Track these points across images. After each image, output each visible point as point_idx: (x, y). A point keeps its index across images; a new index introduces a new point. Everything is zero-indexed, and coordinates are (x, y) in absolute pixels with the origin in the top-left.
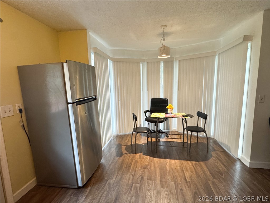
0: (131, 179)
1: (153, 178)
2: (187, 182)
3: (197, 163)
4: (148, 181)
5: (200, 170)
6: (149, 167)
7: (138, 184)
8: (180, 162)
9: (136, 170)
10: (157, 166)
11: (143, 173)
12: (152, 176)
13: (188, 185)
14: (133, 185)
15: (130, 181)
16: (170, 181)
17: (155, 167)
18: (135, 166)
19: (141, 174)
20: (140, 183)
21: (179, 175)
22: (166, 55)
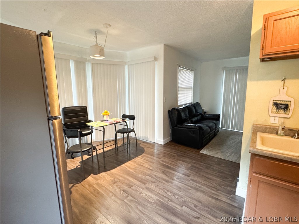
0: (116, 199)
1: (131, 184)
2: (152, 170)
3: (142, 156)
4: (132, 189)
5: (149, 159)
6: (116, 180)
7: (128, 197)
8: (132, 161)
9: (109, 190)
10: (121, 175)
11: (119, 187)
12: (128, 184)
13: (154, 171)
14: (125, 202)
15: (118, 201)
16: (144, 176)
17: (122, 177)
18: (104, 188)
19: (119, 189)
20: (128, 195)
21: (144, 169)
22: (99, 56)
